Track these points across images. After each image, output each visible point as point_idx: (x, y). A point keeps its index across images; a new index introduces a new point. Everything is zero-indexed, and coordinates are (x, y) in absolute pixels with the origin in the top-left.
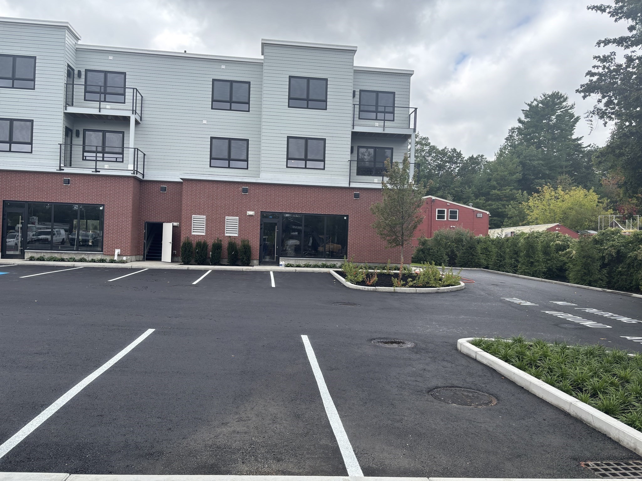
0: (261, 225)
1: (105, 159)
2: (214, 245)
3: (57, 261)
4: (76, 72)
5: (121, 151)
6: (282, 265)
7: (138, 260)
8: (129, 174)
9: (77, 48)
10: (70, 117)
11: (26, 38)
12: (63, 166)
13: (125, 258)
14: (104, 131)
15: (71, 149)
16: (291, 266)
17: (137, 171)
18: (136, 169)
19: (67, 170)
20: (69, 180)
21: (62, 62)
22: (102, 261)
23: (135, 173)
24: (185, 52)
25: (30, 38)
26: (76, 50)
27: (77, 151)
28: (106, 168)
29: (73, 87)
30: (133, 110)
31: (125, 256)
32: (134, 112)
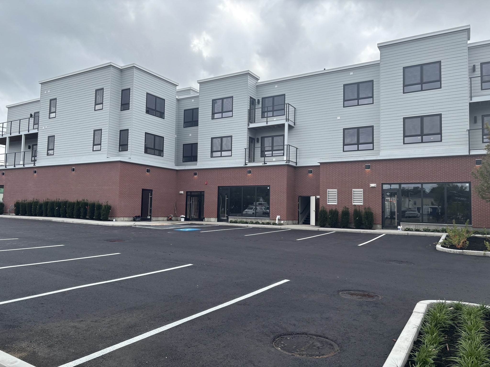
0: (382, 195)
1: (273, 155)
2: (343, 212)
3: (243, 223)
4: (257, 101)
5: (282, 148)
6: (399, 229)
7: (295, 223)
8: (284, 163)
9: (257, 85)
10: (251, 130)
11: (228, 86)
12: (248, 162)
13: (282, 222)
14: (272, 136)
15: (254, 151)
16: (409, 230)
17: (289, 161)
18: (288, 159)
19: (250, 165)
20: (250, 171)
21: (246, 97)
22: (268, 224)
23: (288, 162)
24: (325, 69)
25: (230, 86)
26: (257, 87)
27: (258, 152)
28: (274, 161)
29: (255, 110)
30: (286, 119)
31: (283, 220)
32: (287, 119)
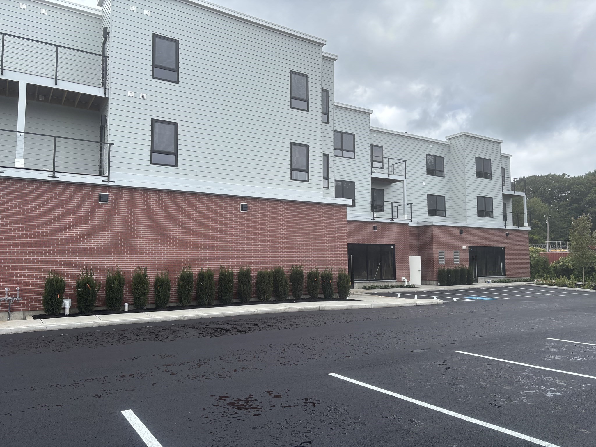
11: (348, 119)
19: (377, 220)
20: (376, 227)
24: (406, 132)
30: (405, 176)
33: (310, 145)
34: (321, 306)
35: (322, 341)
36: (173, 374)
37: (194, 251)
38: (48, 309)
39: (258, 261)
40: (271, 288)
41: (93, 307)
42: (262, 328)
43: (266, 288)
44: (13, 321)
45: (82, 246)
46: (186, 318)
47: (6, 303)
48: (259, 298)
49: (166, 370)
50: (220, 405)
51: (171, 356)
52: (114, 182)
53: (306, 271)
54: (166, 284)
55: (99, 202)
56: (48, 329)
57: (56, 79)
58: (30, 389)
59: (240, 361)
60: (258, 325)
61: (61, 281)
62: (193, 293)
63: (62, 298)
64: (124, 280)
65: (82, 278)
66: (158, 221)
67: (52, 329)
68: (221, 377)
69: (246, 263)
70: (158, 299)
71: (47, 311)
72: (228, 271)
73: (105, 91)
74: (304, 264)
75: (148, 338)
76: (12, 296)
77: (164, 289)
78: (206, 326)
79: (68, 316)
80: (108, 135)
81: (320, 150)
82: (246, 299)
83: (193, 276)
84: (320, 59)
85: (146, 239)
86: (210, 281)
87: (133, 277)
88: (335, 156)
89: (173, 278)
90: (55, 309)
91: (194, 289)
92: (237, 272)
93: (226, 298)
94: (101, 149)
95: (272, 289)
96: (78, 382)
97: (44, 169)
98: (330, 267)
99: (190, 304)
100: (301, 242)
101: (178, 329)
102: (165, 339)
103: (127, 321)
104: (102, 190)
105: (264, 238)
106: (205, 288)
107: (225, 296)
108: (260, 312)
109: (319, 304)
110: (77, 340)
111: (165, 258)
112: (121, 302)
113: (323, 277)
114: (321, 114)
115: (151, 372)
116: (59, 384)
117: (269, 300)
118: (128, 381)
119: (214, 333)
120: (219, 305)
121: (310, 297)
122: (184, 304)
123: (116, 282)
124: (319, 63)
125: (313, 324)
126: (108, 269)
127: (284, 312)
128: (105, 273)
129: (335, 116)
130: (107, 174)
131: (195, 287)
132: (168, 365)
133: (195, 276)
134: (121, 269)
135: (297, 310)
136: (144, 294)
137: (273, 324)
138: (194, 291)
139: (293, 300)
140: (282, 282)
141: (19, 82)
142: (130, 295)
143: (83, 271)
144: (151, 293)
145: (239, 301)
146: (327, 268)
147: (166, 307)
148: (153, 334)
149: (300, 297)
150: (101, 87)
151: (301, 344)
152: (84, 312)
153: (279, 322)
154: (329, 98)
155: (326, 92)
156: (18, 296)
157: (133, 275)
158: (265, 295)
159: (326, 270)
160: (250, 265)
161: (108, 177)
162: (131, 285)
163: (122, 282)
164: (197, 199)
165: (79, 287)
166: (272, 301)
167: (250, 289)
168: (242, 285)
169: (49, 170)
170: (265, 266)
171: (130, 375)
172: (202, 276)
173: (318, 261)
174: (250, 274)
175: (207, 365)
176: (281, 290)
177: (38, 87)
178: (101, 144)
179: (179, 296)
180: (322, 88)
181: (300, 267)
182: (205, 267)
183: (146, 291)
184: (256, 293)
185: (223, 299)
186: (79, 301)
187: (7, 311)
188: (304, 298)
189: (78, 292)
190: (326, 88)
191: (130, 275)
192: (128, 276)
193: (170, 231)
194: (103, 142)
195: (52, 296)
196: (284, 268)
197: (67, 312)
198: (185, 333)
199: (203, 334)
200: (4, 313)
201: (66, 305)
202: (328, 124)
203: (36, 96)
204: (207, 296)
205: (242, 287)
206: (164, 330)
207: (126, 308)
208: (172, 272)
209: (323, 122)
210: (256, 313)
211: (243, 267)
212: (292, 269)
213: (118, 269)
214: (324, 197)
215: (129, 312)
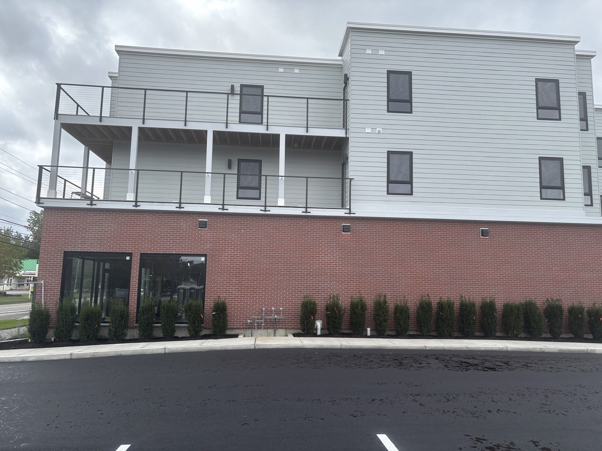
33: (565, 158)
34: (589, 348)
35: (596, 391)
36: (421, 405)
37: (432, 279)
38: (305, 329)
39: (503, 292)
40: (520, 323)
41: (339, 330)
42: (515, 368)
43: (515, 322)
44: (277, 337)
45: (329, 272)
46: (427, 348)
47: (273, 321)
48: (506, 333)
49: (414, 400)
50: (477, 447)
51: (417, 386)
52: (355, 214)
53: (566, 305)
54: (406, 312)
55: (343, 233)
56: (305, 347)
57: (307, 127)
58: (297, 400)
59: (493, 401)
60: (510, 363)
61: (314, 304)
62: (433, 322)
63: (315, 320)
64: (366, 306)
65: (330, 302)
66: (395, 249)
67: (309, 347)
68: (474, 416)
69: (489, 294)
70: (398, 326)
71: (303, 330)
72: (469, 301)
73: (346, 131)
74: (562, 297)
75: (393, 365)
76: (277, 315)
77: (403, 316)
78: (450, 359)
79: (320, 336)
80: (349, 171)
81: (579, 163)
82: (492, 333)
83: (431, 304)
84: (573, 60)
85: (384, 266)
86: (450, 311)
87: (374, 303)
88: (599, 167)
89: (412, 306)
90: (309, 329)
91: (434, 318)
92: (479, 303)
93: (468, 330)
94: (343, 184)
95: (522, 324)
96: (335, 400)
97: (299, 206)
98: (599, 302)
99: (431, 334)
100: (557, 271)
101: (420, 359)
102: (410, 368)
103: (371, 346)
104: (344, 221)
105: (509, 266)
106: (445, 318)
107: (467, 328)
108: (509, 349)
109: (586, 346)
110: (329, 359)
111: (404, 286)
112: (364, 327)
113: (590, 313)
114: (578, 121)
115: (400, 400)
116: (320, 399)
117: (519, 336)
118: (379, 405)
119: (459, 366)
120: (461, 337)
121: (573, 336)
122: (424, 333)
123: (359, 307)
124: (573, 64)
125: (581, 370)
126: (351, 294)
127: (540, 351)
128: (349, 298)
129: (596, 121)
130: (348, 207)
131: (435, 316)
132: (416, 395)
133: (434, 305)
134: (363, 295)
135: (557, 351)
136: (385, 320)
137: (528, 364)
138: (434, 320)
139: (550, 338)
140: (535, 317)
141: (279, 135)
142: (371, 321)
143: (331, 296)
144: (391, 319)
145: (483, 335)
146: (595, 303)
147: (406, 335)
148: (397, 361)
149: (559, 336)
150: (342, 128)
151: (568, 392)
152: (332, 333)
153: (535, 363)
154: (588, 102)
155: (583, 96)
156: (281, 315)
157: (373, 301)
158: (514, 330)
159: (594, 306)
160: (494, 296)
161: (350, 209)
162: (373, 311)
163: (364, 308)
164: (433, 226)
165: (328, 310)
166: (522, 338)
167: (495, 322)
168: (486, 317)
169: (302, 206)
170: (512, 298)
171: (380, 400)
172: (441, 306)
173: (582, 294)
174: (494, 305)
175: (457, 400)
176: (534, 326)
177: (293, 136)
178: (343, 180)
179: (419, 325)
180: (577, 92)
181: (558, 300)
182: (445, 297)
183: (387, 317)
184: (502, 327)
185: (466, 331)
186: (328, 323)
187: (273, 328)
188: (564, 337)
189: (327, 315)
190: (582, 90)
191: (371, 301)
192: (370, 301)
193: (407, 259)
194: (345, 177)
195: (307, 317)
196: (537, 300)
197: (319, 333)
198: (429, 364)
199: (448, 367)
200: (271, 330)
201: (318, 326)
202: (588, 131)
203: (292, 144)
204: (448, 327)
205: (486, 319)
206: (407, 359)
207: (369, 333)
208: (410, 300)
209: (581, 130)
210: (505, 349)
211: (486, 297)
212: (547, 303)
213: (360, 295)
214: (587, 217)
215: (372, 337)
